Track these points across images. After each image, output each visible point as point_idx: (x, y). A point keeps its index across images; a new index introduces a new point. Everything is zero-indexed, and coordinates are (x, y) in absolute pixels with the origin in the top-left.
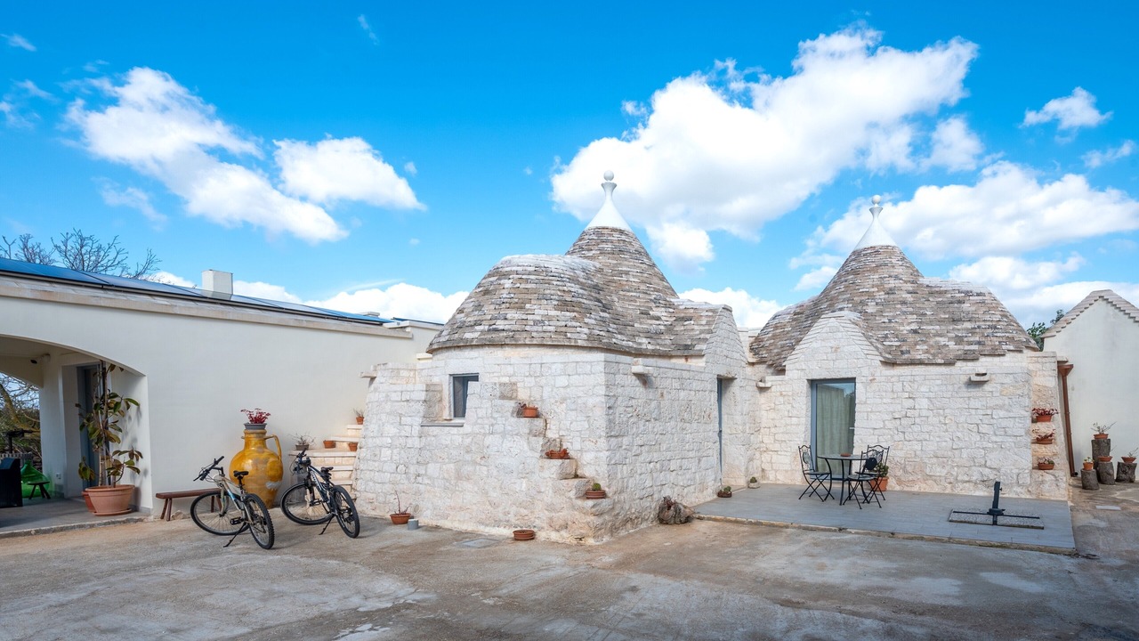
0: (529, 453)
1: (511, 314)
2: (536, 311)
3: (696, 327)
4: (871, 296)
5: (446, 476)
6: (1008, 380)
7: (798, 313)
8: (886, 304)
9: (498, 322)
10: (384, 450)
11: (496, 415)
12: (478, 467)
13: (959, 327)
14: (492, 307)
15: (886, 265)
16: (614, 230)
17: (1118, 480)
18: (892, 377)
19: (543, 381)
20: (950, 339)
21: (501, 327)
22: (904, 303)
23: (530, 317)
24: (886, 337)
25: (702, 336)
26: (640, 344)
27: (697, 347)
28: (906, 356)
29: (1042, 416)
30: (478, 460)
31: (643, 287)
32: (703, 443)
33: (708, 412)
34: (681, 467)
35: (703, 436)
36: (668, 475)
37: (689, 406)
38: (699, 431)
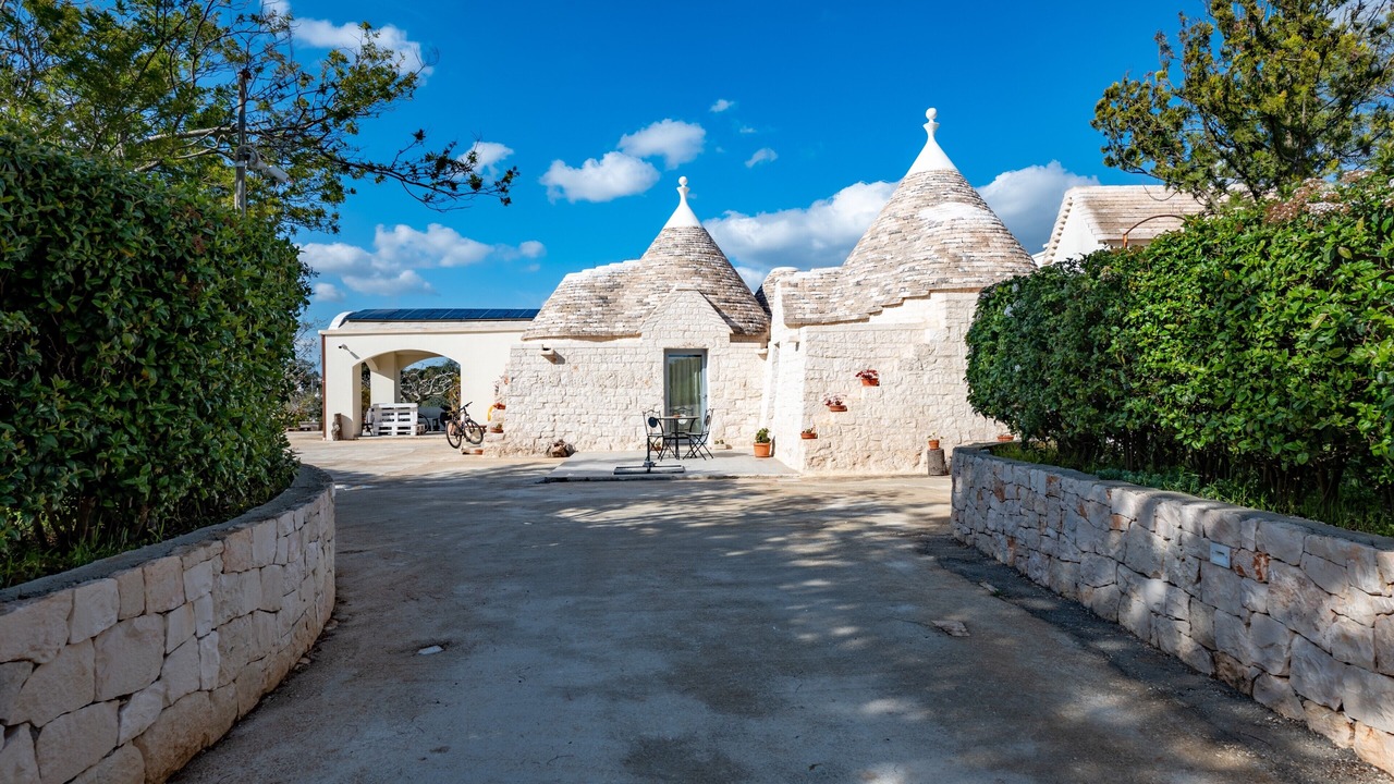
32: (634, 404)
33: (644, 379)
34: (596, 422)
35: (633, 398)
36: (577, 425)
37: (614, 375)
38: (627, 394)
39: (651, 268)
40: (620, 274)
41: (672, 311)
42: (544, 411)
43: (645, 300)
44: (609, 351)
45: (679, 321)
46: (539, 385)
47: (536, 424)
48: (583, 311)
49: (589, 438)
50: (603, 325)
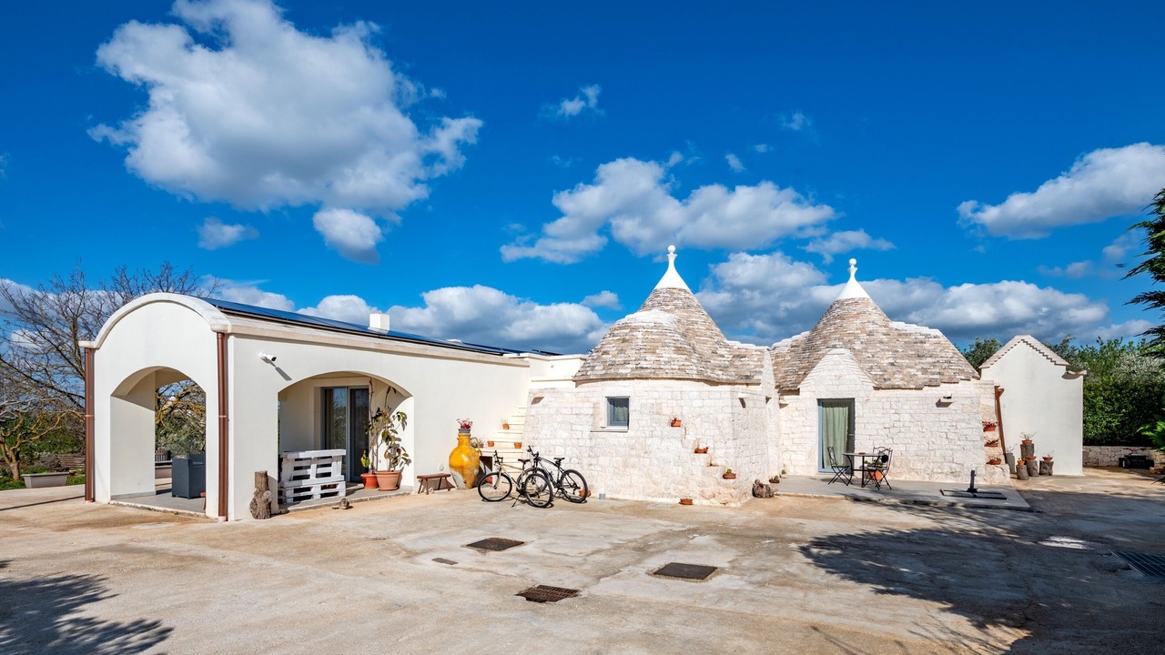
0: (683, 450)
1: (649, 357)
2: (664, 355)
3: (751, 363)
4: (857, 337)
5: (615, 465)
6: (967, 402)
7: (795, 346)
8: (867, 343)
9: (642, 362)
10: (557, 448)
11: (654, 425)
12: (642, 459)
13: (923, 361)
14: (634, 351)
15: (864, 313)
16: (680, 290)
17: (1041, 474)
18: (882, 398)
19: (682, 403)
20: (918, 370)
21: (645, 366)
22: (881, 342)
23: (661, 359)
24: (871, 368)
25: (757, 369)
26: (718, 375)
27: (756, 378)
28: (888, 383)
29: (988, 427)
30: (642, 454)
31: (709, 333)
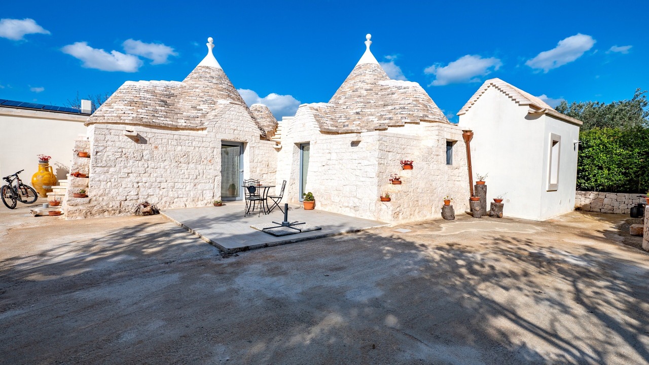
8: (350, 97)
13: (385, 109)
16: (204, 67)
17: (490, 215)
18: (323, 140)
20: (376, 117)
22: (360, 96)
27: (205, 124)
28: (345, 128)
29: (406, 165)
31: (201, 95)
32: (201, 175)
33: (209, 159)
34: (174, 187)
35: (201, 171)
36: (158, 190)
37: (186, 155)
38: (196, 169)
39: (197, 88)
40: (173, 88)
41: (227, 116)
42: (129, 179)
43: (198, 107)
44: (182, 137)
45: (231, 123)
46: (124, 158)
47: (121, 190)
48: (150, 108)
49: (168, 199)
50: (168, 119)
